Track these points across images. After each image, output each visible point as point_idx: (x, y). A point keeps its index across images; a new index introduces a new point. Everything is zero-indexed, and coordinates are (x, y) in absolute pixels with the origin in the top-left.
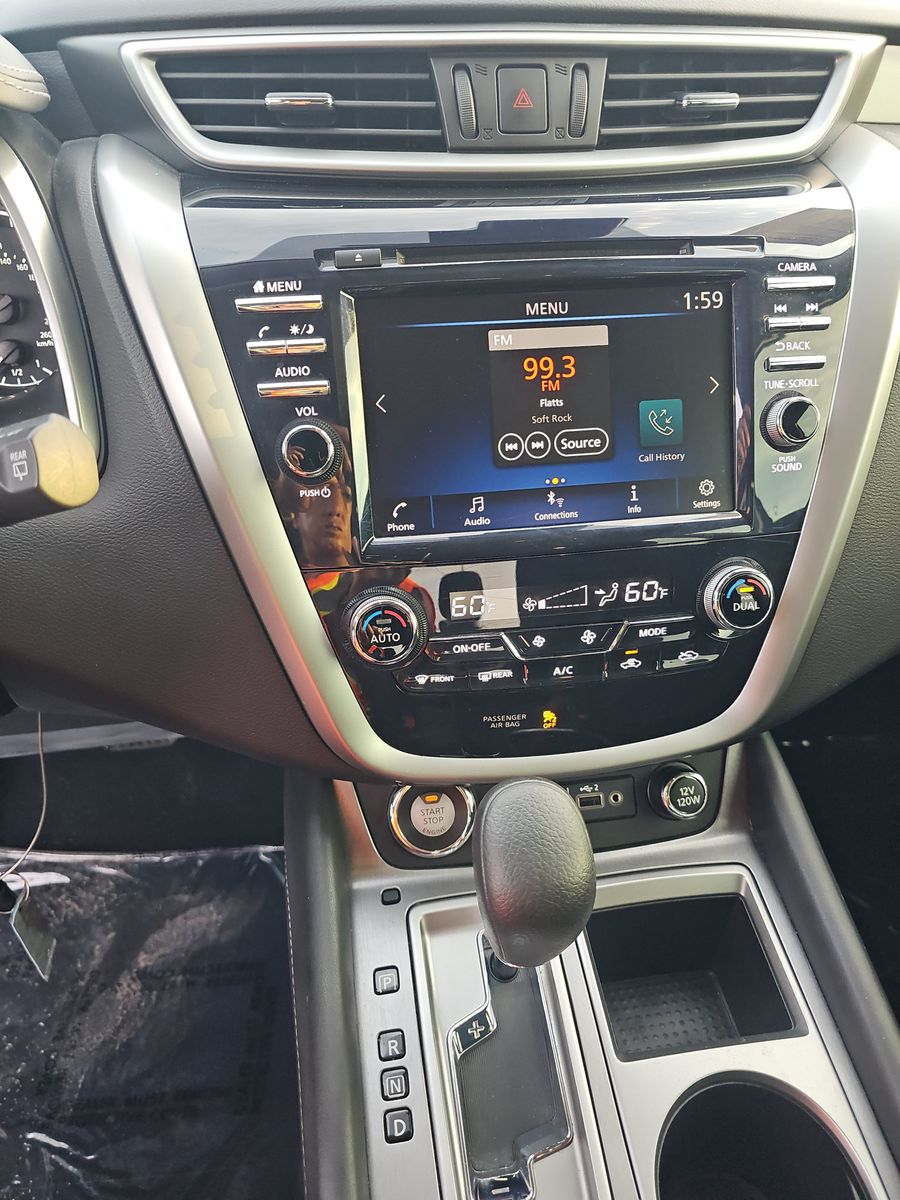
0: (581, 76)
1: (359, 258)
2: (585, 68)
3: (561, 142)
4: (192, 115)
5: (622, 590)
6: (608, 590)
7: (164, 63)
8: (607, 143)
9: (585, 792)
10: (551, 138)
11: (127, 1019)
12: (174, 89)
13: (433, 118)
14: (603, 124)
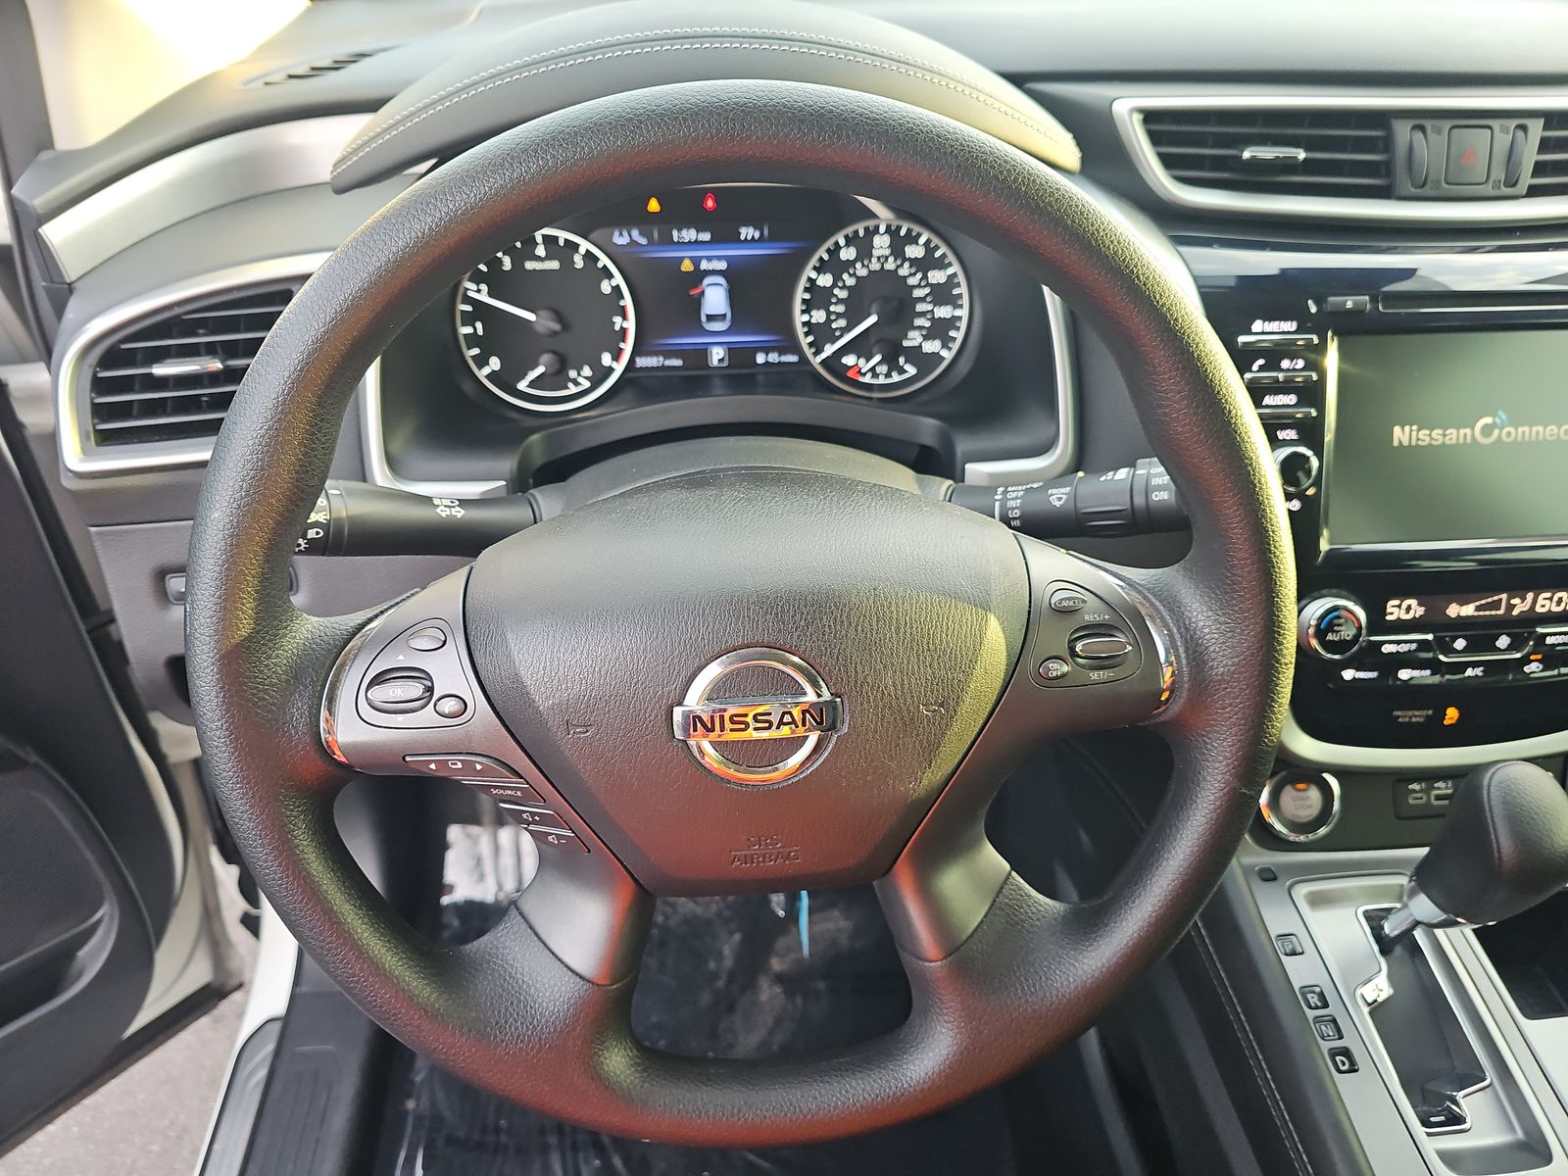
0: (1520, 134)
1: (1349, 305)
2: (1523, 128)
3: (1496, 193)
4: (1168, 162)
5: (1535, 602)
6: (1523, 599)
7: (1150, 117)
8: (1534, 192)
9: (1439, 788)
10: (1488, 190)
11: (778, 1021)
12: (1155, 139)
13: (1385, 169)
14: (1533, 176)
